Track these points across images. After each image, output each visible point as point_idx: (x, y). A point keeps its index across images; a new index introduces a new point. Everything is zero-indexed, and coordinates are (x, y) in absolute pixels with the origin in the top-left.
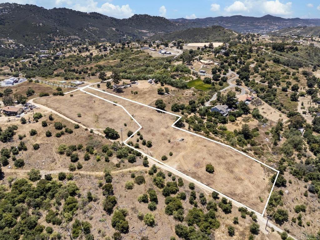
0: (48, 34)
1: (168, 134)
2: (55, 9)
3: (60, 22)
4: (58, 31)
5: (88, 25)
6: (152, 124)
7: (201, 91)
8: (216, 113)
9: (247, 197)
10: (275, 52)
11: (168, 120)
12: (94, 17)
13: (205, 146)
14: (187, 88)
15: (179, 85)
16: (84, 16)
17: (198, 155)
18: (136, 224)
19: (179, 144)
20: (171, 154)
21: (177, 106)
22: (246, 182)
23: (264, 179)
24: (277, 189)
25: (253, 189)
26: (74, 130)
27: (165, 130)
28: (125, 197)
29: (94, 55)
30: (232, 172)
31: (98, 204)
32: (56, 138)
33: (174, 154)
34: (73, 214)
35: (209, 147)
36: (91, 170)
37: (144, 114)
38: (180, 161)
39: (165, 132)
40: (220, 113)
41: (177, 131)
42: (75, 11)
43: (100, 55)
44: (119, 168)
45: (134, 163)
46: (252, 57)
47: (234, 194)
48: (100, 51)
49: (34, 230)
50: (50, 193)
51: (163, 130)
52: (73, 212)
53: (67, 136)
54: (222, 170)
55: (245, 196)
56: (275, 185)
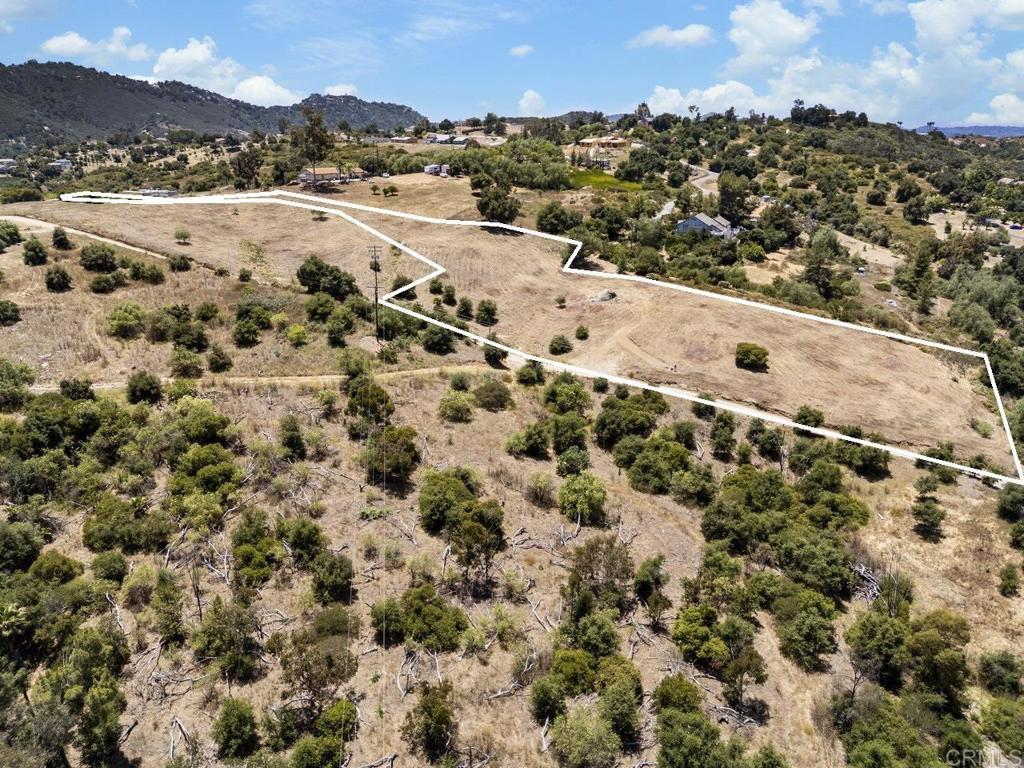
0: (11, 137)
1: (550, 290)
2: (32, 64)
3: (52, 107)
4: (46, 128)
5: (153, 117)
6: (478, 264)
7: (619, 191)
8: (695, 235)
9: (925, 426)
10: (802, 128)
11: (537, 254)
12: (175, 98)
13: (703, 306)
14: (570, 187)
15: (540, 178)
16: (140, 90)
17: (688, 329)
18: (529, 519)
19: (601, 308)
20: (583, 335)
21: (558, 212)
22: (900, 388)
23: (955, 380)
24: (1014, 402)
25: (935, 406)
26: (169, 276)
27: (531, 279)
28: (450, 443)
29: (193, 161)
30: (833, 366)
31: (335, 465)
32: (94, 294)
33: (592, 333)
34: (225, 502)
35: (719, 308)
36: (273, 372)
37: (440, 239)
38: (623, 348)
39: (532, 284)
40: (711, 236)
41: (578, 281)
42: (106, 74)
43: (215, 162)
44: (395, 366)
45: (450, 355)
46: (741, 135)
47: (872, 423)
48: (215, 152)
49: (29, 575)
50: (96, 439)
51: (523, 279)
52: (225, 496)
53: (140, 290)
54: (793, 362)
55: (919, 424)
56: (1002, 393)
